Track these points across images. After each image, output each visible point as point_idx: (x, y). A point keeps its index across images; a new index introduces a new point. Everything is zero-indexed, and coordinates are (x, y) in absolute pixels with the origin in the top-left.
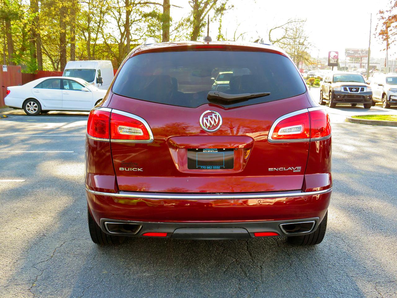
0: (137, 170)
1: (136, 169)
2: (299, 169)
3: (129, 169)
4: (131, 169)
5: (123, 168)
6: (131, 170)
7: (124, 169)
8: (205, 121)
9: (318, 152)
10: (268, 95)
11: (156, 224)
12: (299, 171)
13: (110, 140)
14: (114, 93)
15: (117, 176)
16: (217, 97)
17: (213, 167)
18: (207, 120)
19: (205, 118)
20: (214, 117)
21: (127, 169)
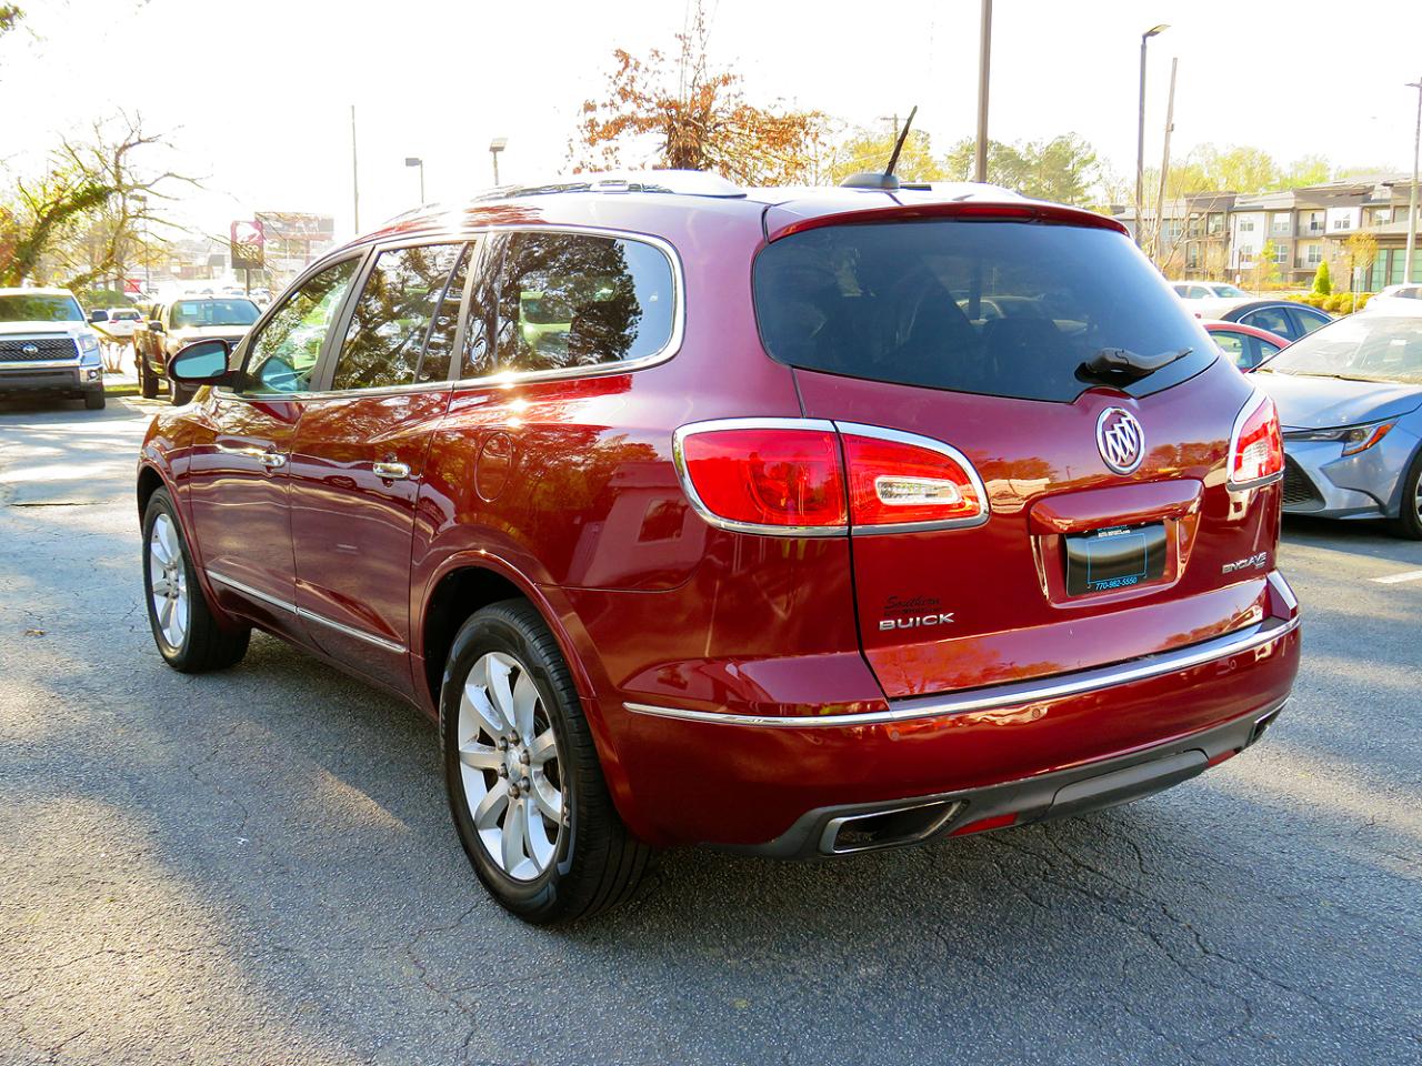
0: (938, 619)
1: (936, 616)
3: (911, 620)
4: (918, 619)
5: (893, 622)
6: (918, 624)
7: (896, 623)
8: (1110, 441)
13: (850, 529)
14: (793, 367)
15: (867, 652)
16: (1123, 364)
17: (1121, 580)
18: (1115, 436)
19: (1108, 434)
20: (1127, 428)
21: (906, 621)
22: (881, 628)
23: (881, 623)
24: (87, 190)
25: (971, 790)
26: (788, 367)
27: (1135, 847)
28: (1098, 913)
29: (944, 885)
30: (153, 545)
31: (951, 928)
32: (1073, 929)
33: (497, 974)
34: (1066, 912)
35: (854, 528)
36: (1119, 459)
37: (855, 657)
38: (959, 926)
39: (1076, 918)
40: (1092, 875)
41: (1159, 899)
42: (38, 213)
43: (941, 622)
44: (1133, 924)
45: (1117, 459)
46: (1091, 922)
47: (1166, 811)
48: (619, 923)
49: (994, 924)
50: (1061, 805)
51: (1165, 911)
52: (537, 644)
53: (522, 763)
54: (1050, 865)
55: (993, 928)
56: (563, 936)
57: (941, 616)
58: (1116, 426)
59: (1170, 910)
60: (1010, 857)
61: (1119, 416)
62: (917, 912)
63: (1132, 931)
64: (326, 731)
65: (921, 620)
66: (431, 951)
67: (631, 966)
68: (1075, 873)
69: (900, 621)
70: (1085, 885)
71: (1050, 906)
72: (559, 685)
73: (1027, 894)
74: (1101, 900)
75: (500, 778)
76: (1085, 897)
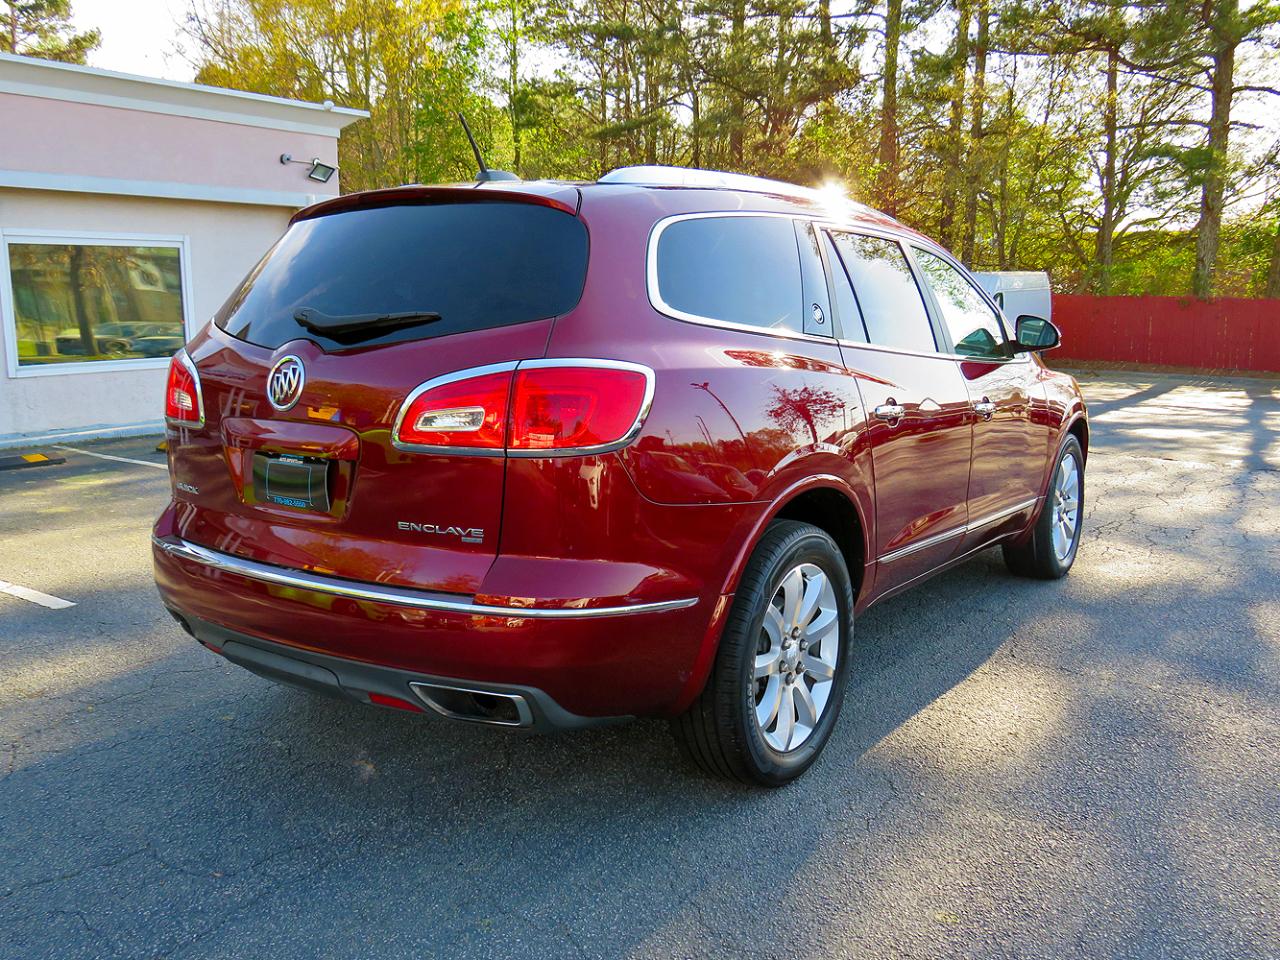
2: (477, 534)
8: (275, 382)
9: (595, 506)
10: (436, 319)
12: (480, 541)
18: (278, 379)
19: (275, 376)
20: (291, 374)
45: (275, 398)
58: (283, 371)
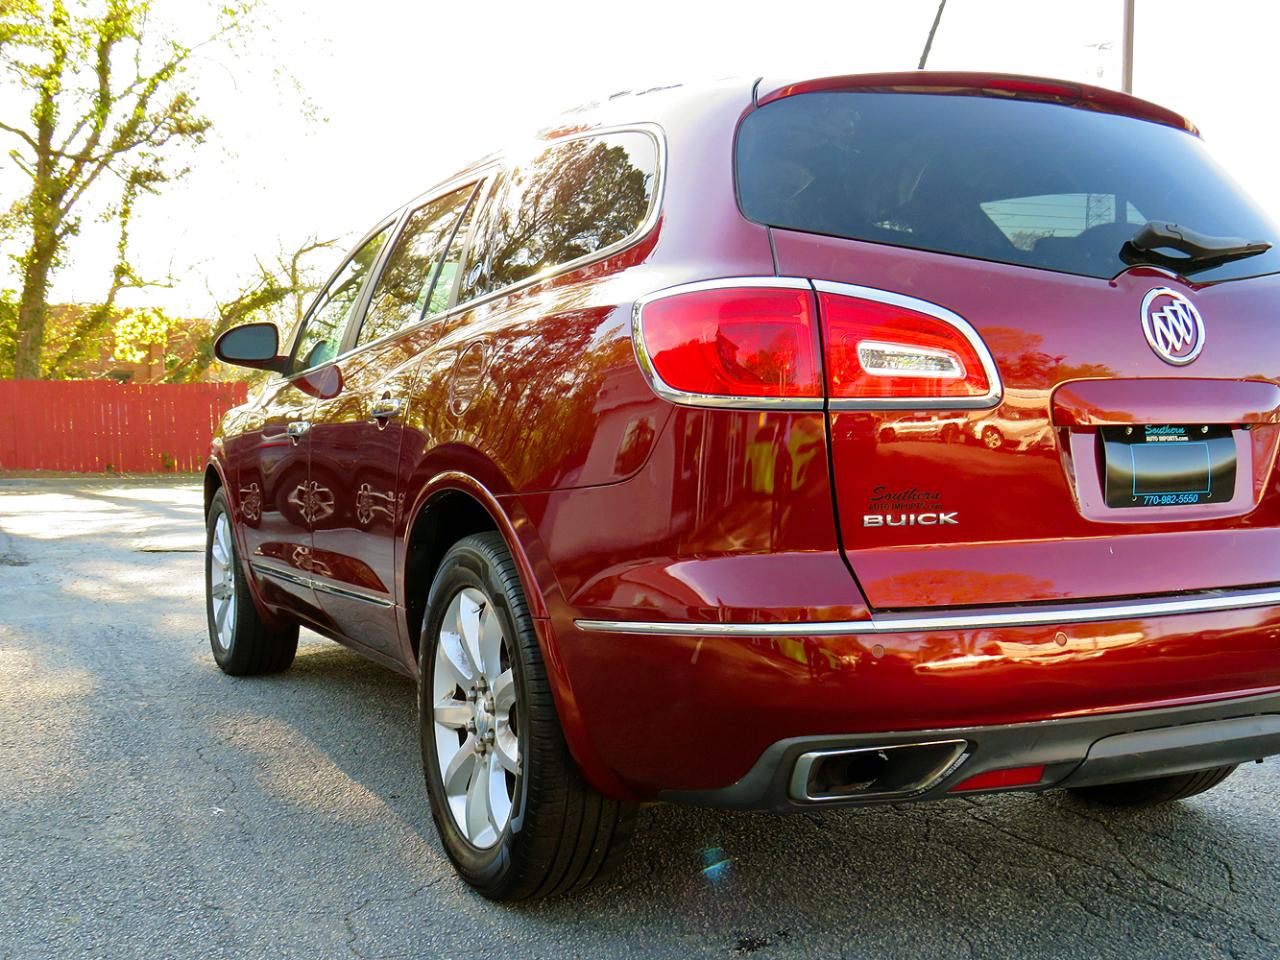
0: (938, 519)
1: (934, 515)
3: (904, 517)
4: (912, 517)
5: (880, 518)
7: (885, 520)
8: (1158, 324)
11: (1032, 728)
13: (826, 403)
14: (771, 226)
15: (848, 553)
16: (1176, 240)
17: (1178, 496)
18: (1164, 319)
19: (1156, 316)
20: (1181, 312)
21: (896, 519)
22: (866, 524)
23: (866, 518)
24: (266, 290)
25: (977, 728)
26: (764, 227)
27: (1227, 866)
28: (1167, 927)
29: (982, 889)
30: (214, 547)
31: (980, 931)
32: (1132, 941)
33: (435, 945)
34: (1127, 924)
35: (830, 400)
36: (1170, 347)
37: (832, 556)
38: (991, 929)
39: (1138, 930)
40: (1168, 889)
41: (1248, 918)
42: (221, 311)
43: (941, 522)
44: (1209, 940)
45: (1167, 347)
46: (1157, 935)
47: (1270, 834)
48: (591, 905)
49: (1035, 930)
50: (1098, 761)
51: (1254, 931)
52: (500, 569)
53: (487, 711)
54: (1118, 877)
55: (1033, 934)
56: (523, 913)
57: (942, 516)
58: (1167, 309)
59: (1260, 929)
60: (1070, 868)
61: (1170, 299)
62: (943, 914)
63: (1207, 948)
64: (349, 725)
65: (916, 519)
66: (371, 919)
67: (589, 946)
68: (1146, 887)
69: (889, 518)
70: (1156, 898)
71: (1108, 915)
72: (517, 611)
73: (1082, 904)
74: (1174, 914)
75: (469, 733)
76: (1154, 910)
